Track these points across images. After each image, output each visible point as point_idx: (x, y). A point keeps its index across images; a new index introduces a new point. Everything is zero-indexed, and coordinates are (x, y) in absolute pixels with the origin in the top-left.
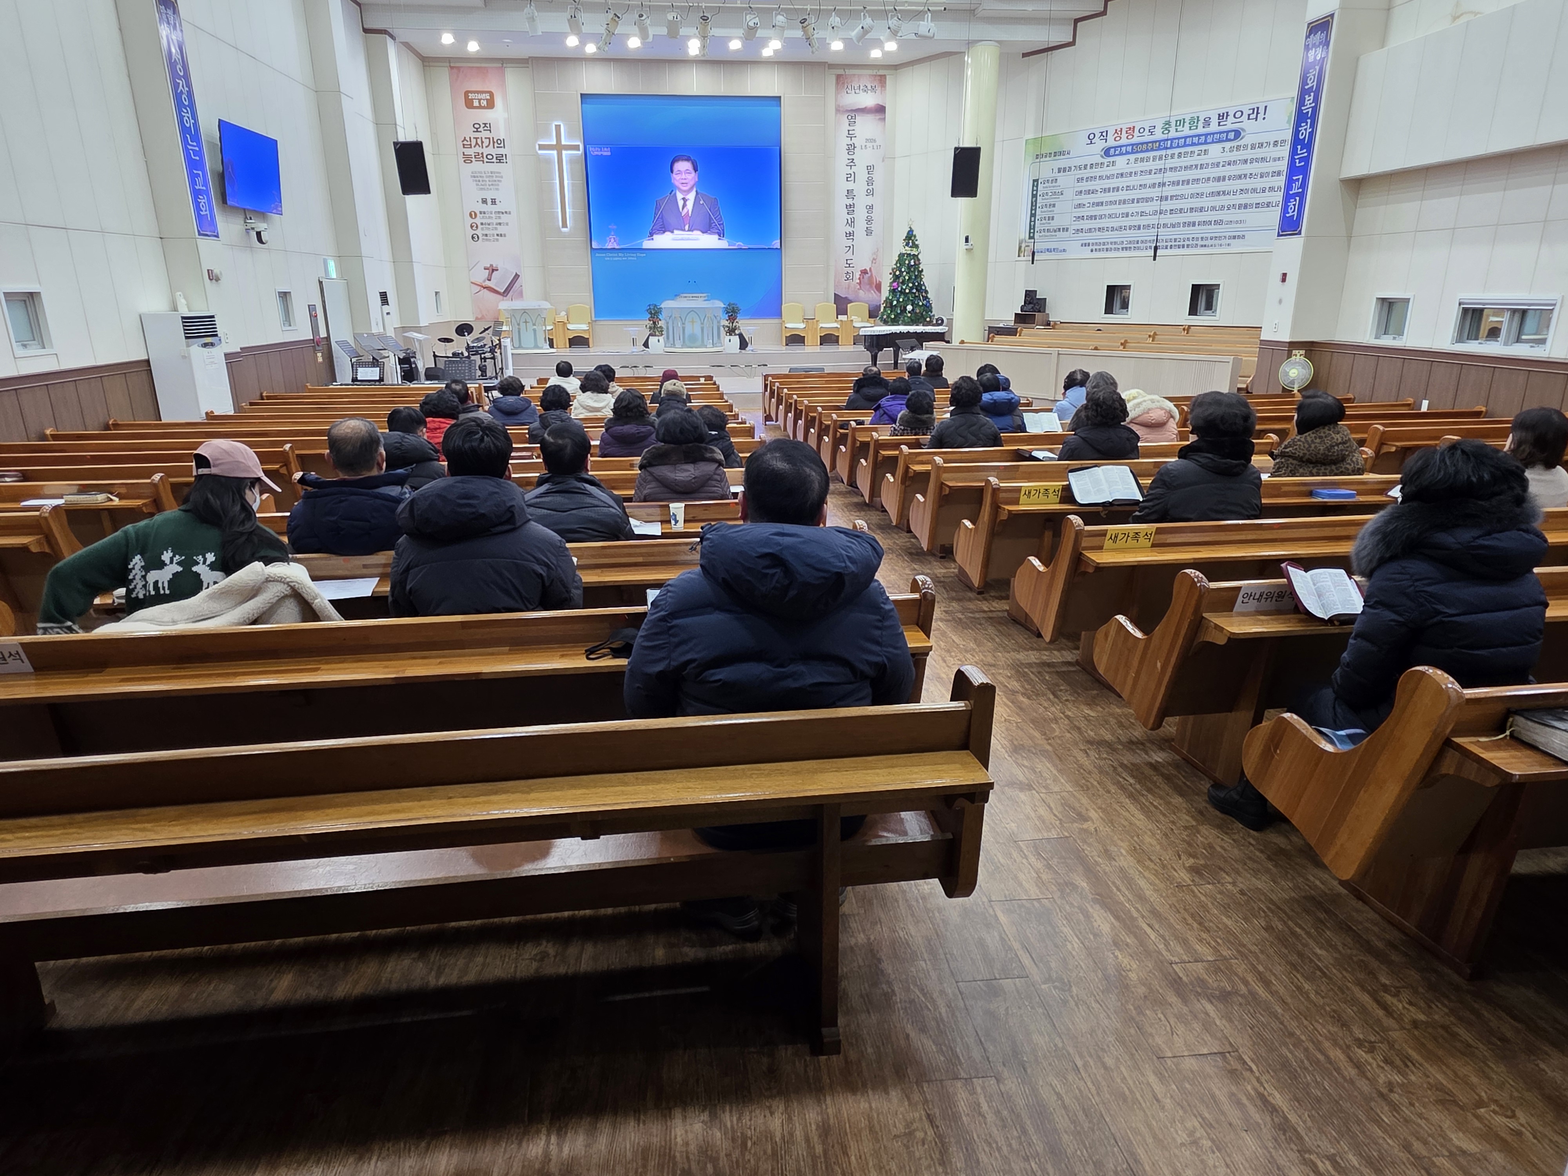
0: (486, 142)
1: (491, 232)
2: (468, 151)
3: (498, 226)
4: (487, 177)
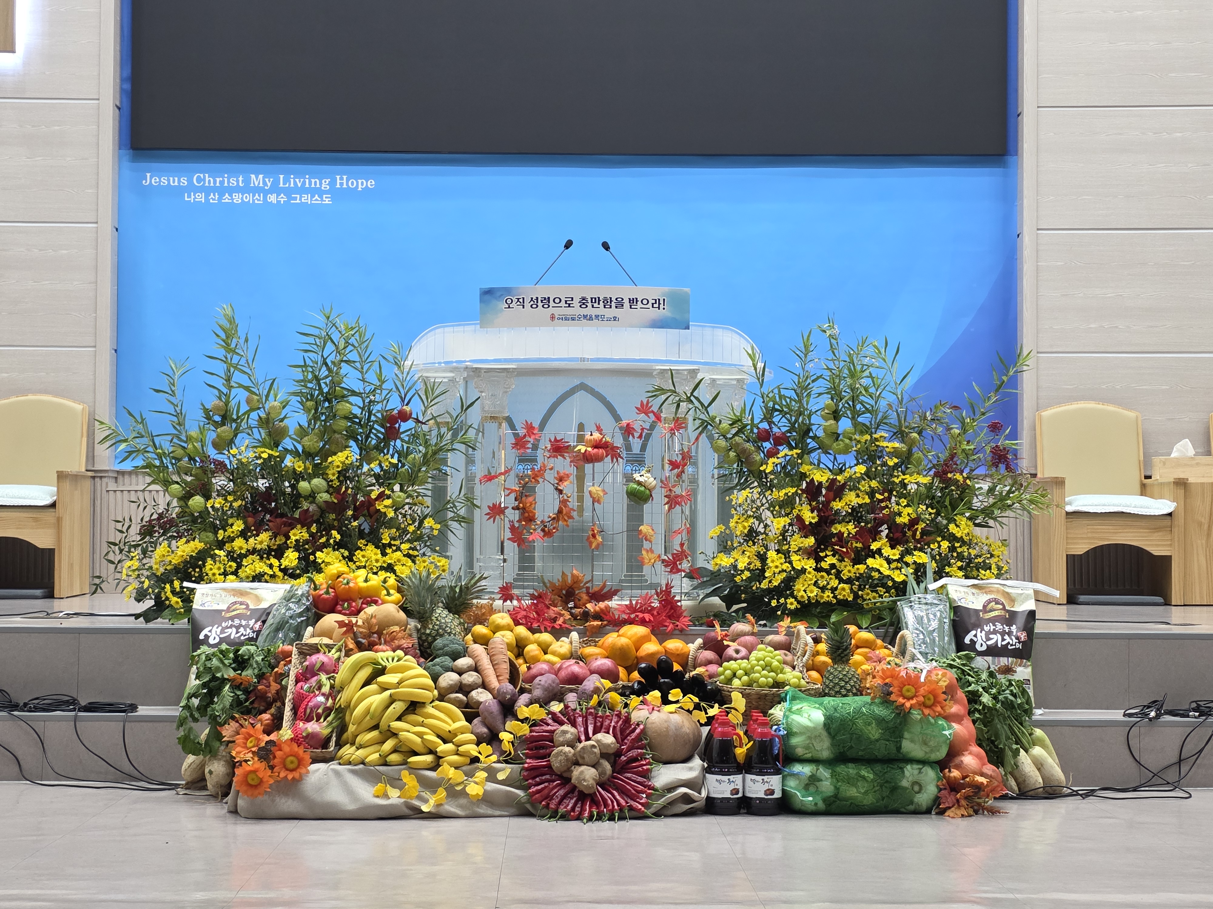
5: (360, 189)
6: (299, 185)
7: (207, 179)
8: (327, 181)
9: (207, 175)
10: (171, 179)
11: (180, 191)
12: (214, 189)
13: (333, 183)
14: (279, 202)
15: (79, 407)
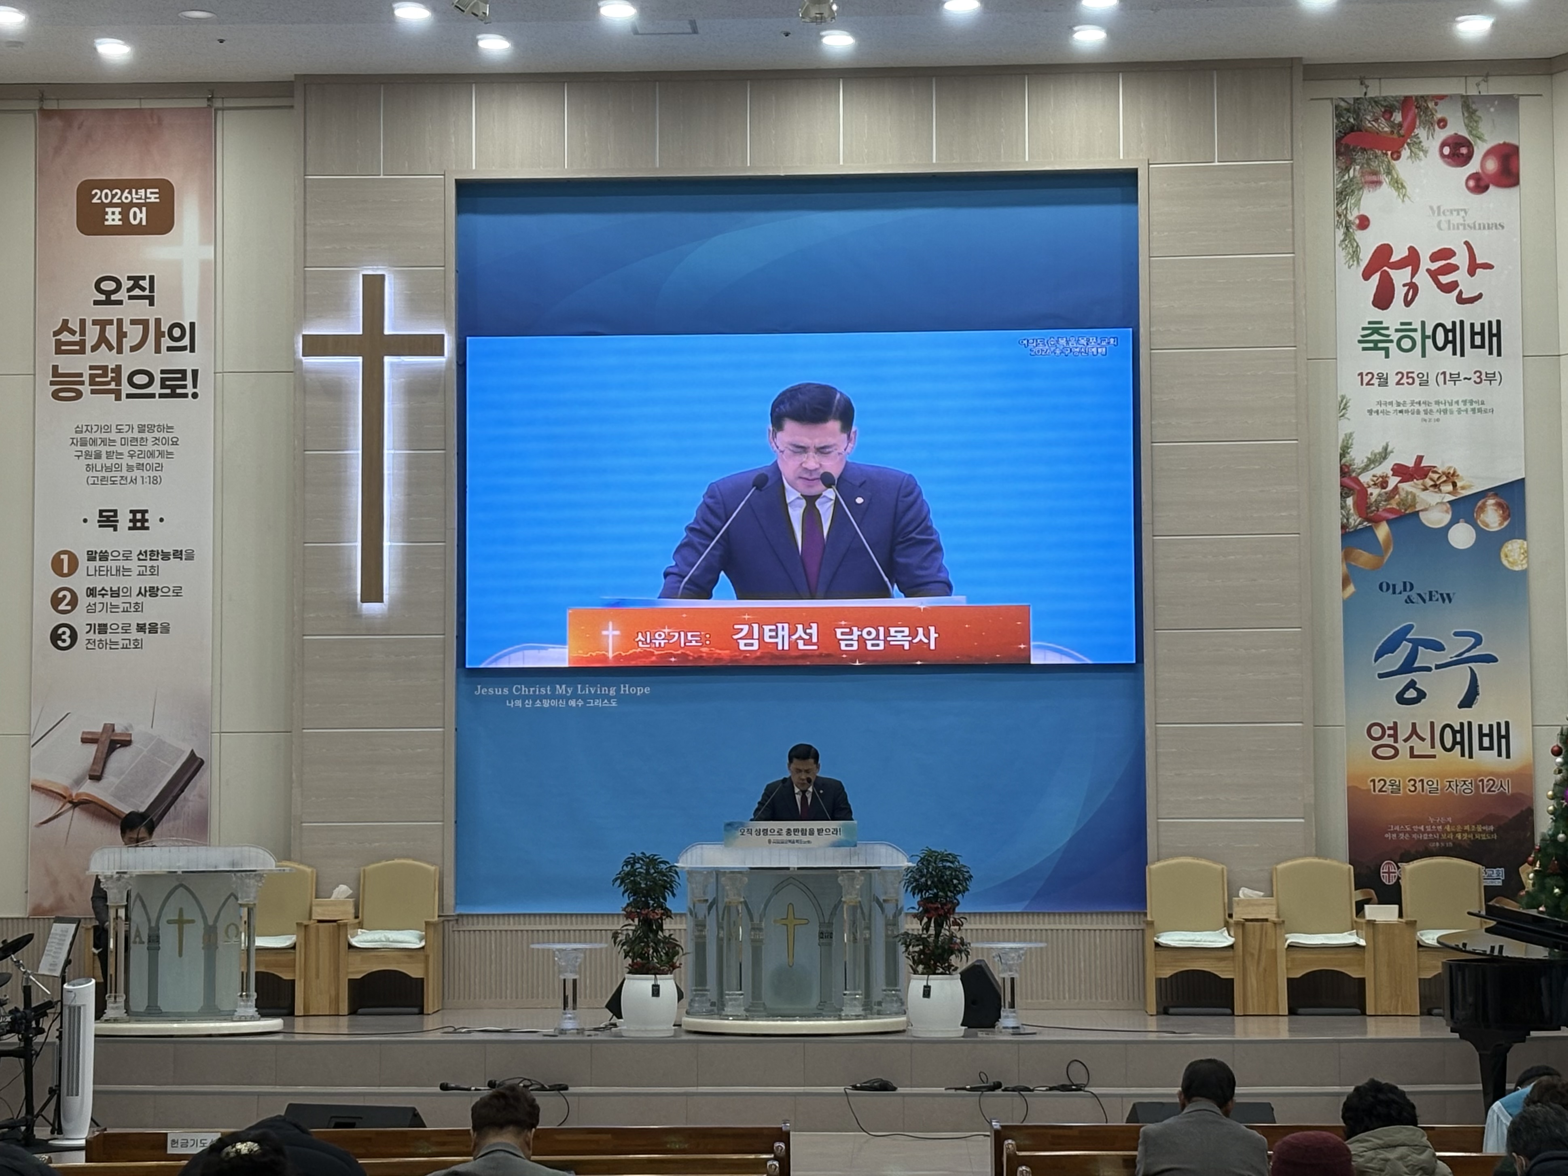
0: (134, 334)
1: (121, 619)
2: (69, 364)
3: (148, 600)
4: (124, 442)
5: (638, 694)
6: (593, 692)
7: (523, 689)
8: (614, 688)
9: (523, 686)
10: (496, 690)
11: (503, 698)
12: (527, 697)
13: (618, 691)
14: (577, 705)
15: (432, 868)
